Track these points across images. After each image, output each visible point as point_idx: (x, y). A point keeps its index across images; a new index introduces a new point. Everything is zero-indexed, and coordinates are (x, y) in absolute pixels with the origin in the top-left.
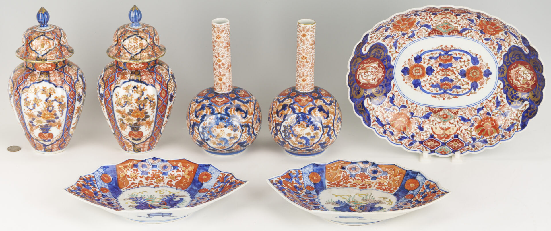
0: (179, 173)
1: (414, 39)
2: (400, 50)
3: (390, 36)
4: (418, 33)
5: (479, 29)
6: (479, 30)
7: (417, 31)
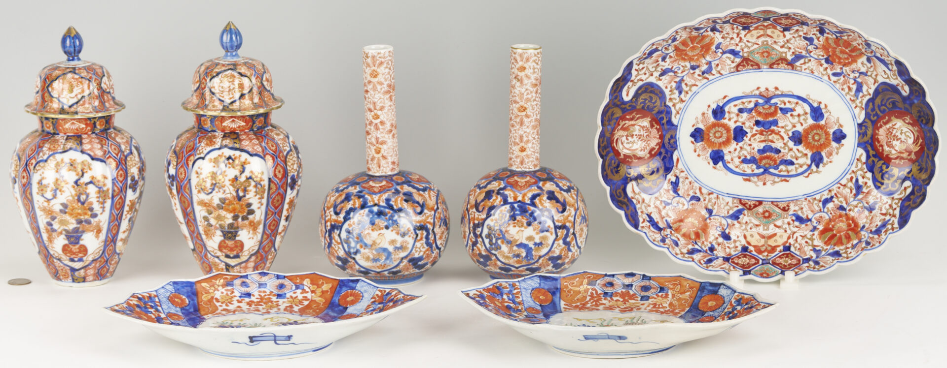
0: (305, 295)
1: (711, 77)
2: (688, 96)
3: (670, 70)
4: (718, 65)
5: (823, 56)
6: (822, 58)
7: (717, 62)
